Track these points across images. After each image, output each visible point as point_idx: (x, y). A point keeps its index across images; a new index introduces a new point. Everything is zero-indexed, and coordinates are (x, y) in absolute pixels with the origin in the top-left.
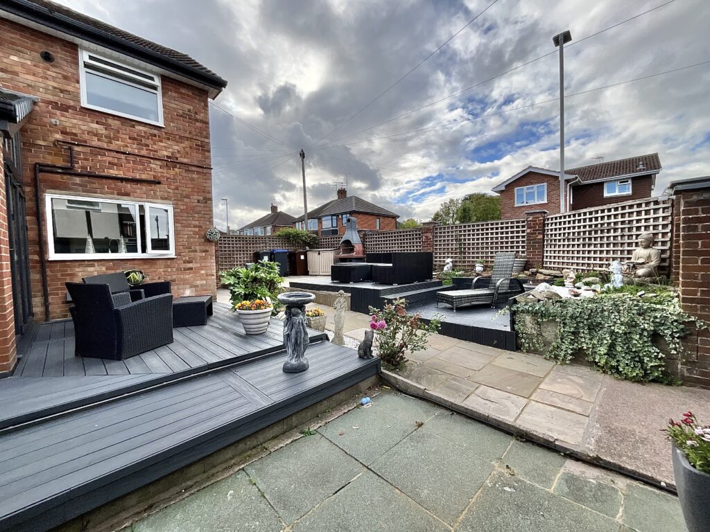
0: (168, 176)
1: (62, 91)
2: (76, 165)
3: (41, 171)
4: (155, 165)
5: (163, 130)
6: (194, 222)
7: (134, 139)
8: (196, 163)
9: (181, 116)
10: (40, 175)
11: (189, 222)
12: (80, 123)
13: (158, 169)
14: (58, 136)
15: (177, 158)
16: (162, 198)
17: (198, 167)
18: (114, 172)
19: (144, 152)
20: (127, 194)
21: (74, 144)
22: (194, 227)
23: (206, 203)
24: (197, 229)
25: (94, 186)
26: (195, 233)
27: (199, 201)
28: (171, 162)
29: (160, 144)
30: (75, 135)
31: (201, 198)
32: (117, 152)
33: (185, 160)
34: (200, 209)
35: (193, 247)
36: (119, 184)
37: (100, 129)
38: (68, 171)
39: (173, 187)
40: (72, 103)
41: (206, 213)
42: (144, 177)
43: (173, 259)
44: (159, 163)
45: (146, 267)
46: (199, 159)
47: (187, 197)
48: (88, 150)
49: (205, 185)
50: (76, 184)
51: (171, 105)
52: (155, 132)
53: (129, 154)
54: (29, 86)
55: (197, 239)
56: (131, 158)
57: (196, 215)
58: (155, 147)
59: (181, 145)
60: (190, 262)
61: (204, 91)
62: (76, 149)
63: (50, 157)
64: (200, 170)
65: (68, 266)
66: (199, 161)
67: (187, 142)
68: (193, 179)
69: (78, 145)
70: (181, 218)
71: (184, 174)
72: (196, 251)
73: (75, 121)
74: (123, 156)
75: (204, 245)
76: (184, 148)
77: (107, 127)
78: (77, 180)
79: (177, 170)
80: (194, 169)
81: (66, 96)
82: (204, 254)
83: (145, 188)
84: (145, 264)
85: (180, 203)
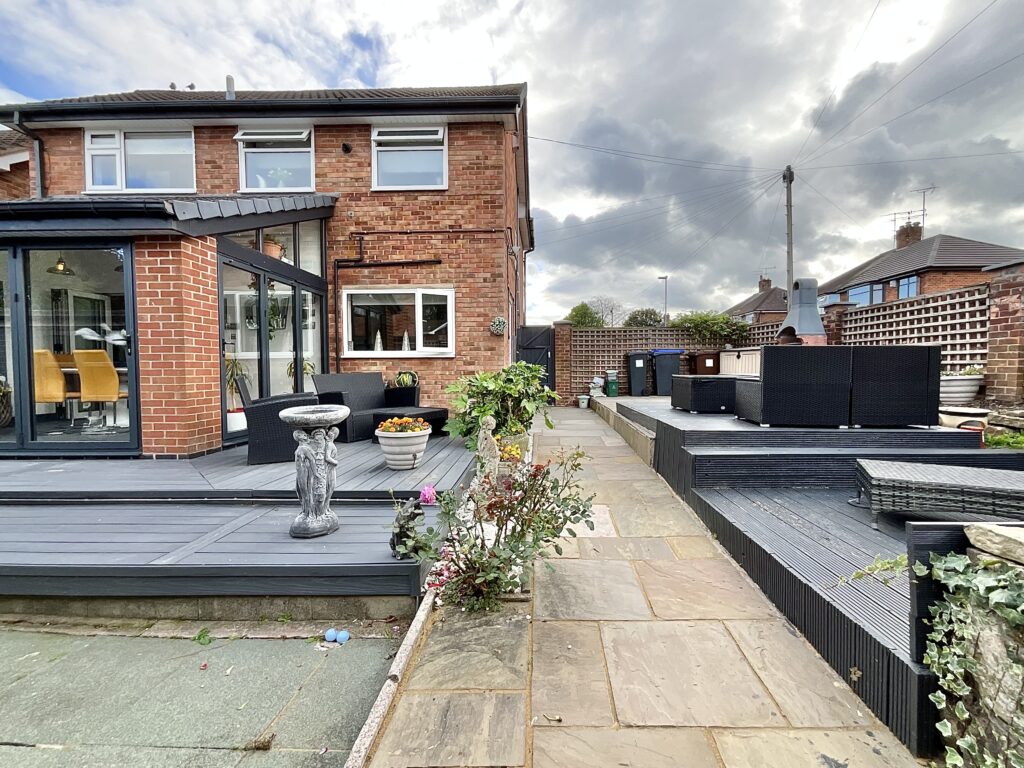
0: (450, 251)
1: (357, 180)
2: (366, 256)
3: (339, 267)
4: (436, 240)
5: (447, 193)
6: (478, 310)
7: (417, 213)
8: (483, 228)
9: (468, 168)
10: (340, 272)
11: (472, 310)
12: (370, 209)
13: (440, 245)
14: (353, 229)
15: (460, 226)
16: (442, 282)
17: (485, 232)
18: (397, 257)
19: (426, 227)
20: (407, 282)
21: (363, 234)
22: (479, 316)
23: (495, 281)
24: (481, 319)
25: (379, 276)
26: (480, 324)
27: (485, 280)
28: (454, 232)
29: (444, 212)
30: (366, 223)
31: (488, 275)
32: (400, 233)
33: (470, 227)
34: (487, 290)
35: (475, 344)
36: (401, 270)
37: (385, 210)
38: (359, 264)
39: (454, 265)
40: (364, 190)
41: (494, 295)
42: (425, 257)
43: (452, 358)
44: (440, 236)
45: (422, 368)
46: (486, 221)
47: (471, 276)
48: (375, 237)
49: (494, 256)
50: (364, 277)
51: (457, 158)
52: (438, 198)
53: (411, 233)
54: (334, 183)
55: (479, 333)
56: (413, 236)
57: (481, 300)
58: (437, 217)
59: (466, 207)
60: (472, 364)
61: (498, 123)
62: (366, 238)
63: (345, 252)
64: (488, 236)
65: (356, 364)
66: (487, 224)
67: (473, 202)
68: (478, 251)
69: (367, 234)
70: (462, 305)
71: (468, 245)
72: (478, 349)
73: (365, 209)
74: (405, 237)
75: (489, 340)
76: (469, 210)
77: (392, 205)
78: (366, 271)
79: (459, 241)
80: (481, 236)
81: (361, 184)
82: (489, 353)
83: (425, 270)
84: (421, 364)
85: (462, 285)
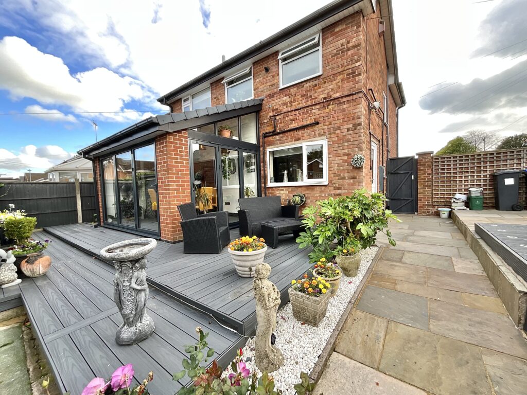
0: (324, 115)
1: (272, 86)
2: (277, 128)
3: (265, 137)
4: (315, 110)
5: (321, 77)
6: (343, 151)
7: (304, 95)
8: (346, 93)
9: (336, 55)
10: (266, 139)
11: (339, 152)
12: (279, 100)
13: (318, 112)
14: (271, 114)
15: (331, 96)
16: (319, 136)
17: (348, 96)
18: (294, 125)
19: (309, 103)
20: (299, 139)
21: (276, 116)
22: (344, 155)
23: (355, 129)
24: (346, 158)
25: (284, 139)
26: (345, 161)
27: (348, 130)
28: (328, 101)
29: (320, 90)
30: (277, 109)
31: (351, 126)
32: (295, 110)
33: (337, 95)
34: (350, 137)
35: (342, 175)
36: (296, 133)
37: (286, 99)
38: (274, 133)
39: (327, 123)
40: (276, 90)
41: (355, 139)
42: (309, 122)
43: (326, 185)
44: (318, 107)
45: (308, 192)
46: (349, 88)
47: (339, 128)
48: (282, 116)
49: (355, 111)
50: (277, 140)
51: (327, 51)
52: (316, 82)
53: (300, 109)
54: (262, 91)
55: (346, 166)
56: (302, 111)
57: (346, 144)
58: (316, 94)
59: (334, 82)
60: (339, 188)
61: (357, 12)
62: (277, 118)
63: (268, 128)
64: (351, 98)
66: (349, 90)
67: (339, 78)
68: (344, 110)
69: (278, 115)
70: (333, 149)
71: (336, 108)
72: (344, 178)
73: (277, 101)
74: (297, 112)
75: (352, 171)
76: (336, 84)
77: (289, 95)
78: (277, 137)
79: (330, 107)
80: (345, 99)
81: (274, 87)
82: (352, 181)
83: (308, 131)
84: (307, 190)
85: (332, 136)
